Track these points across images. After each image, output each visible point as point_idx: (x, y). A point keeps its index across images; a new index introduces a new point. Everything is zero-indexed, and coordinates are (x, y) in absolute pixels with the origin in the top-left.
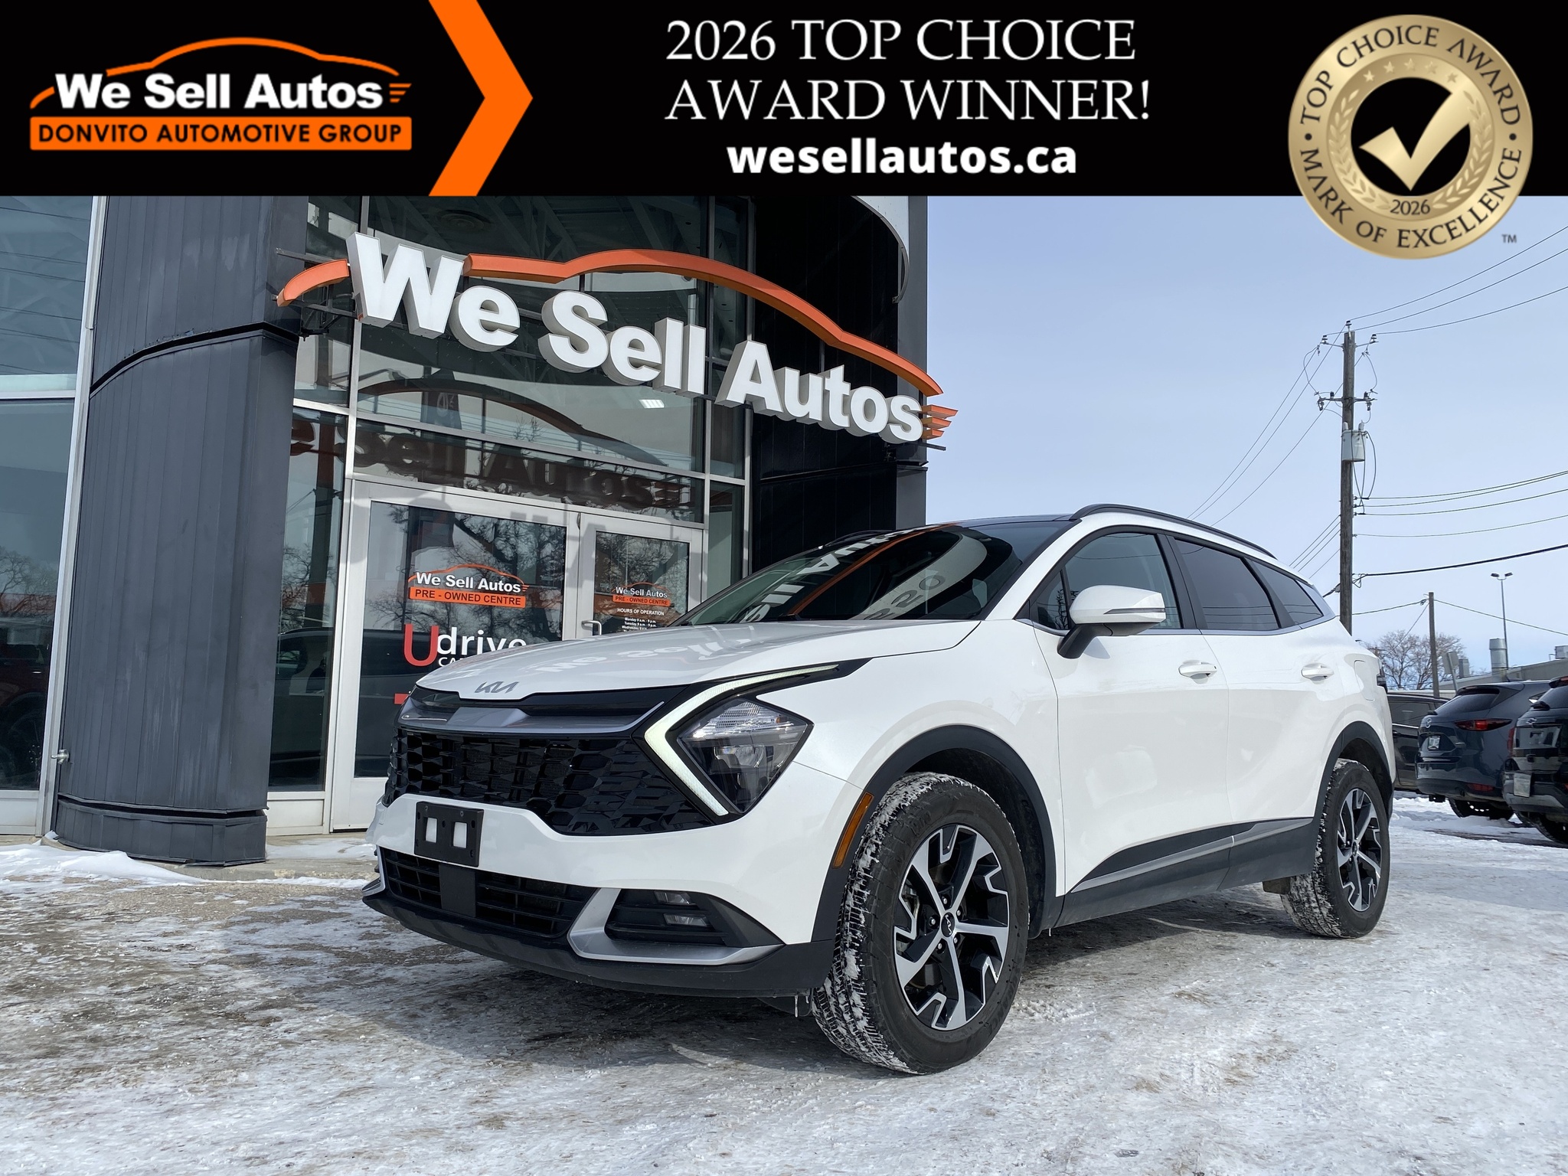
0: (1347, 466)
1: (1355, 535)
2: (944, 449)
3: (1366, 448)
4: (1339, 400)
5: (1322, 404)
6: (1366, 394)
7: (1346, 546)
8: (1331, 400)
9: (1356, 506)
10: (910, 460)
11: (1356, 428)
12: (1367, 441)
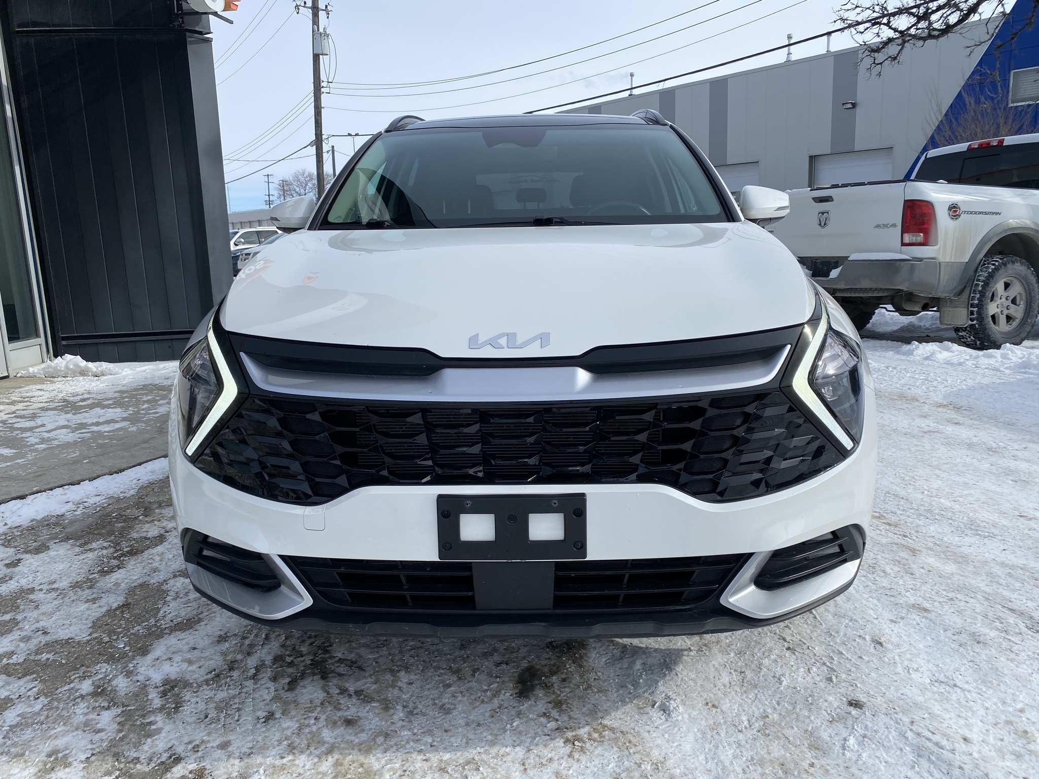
0: (316, 58)
1: (323, 108)
2: (231, 22)
3: (330, 45)
4: (309, 8)
5: (298, 9)
6: (326, 6)
7: (318, 114)
8: (304, 7)
9: (323, 87)
10: (197, 29)
11: (321, 30)
12: (330, 40)
